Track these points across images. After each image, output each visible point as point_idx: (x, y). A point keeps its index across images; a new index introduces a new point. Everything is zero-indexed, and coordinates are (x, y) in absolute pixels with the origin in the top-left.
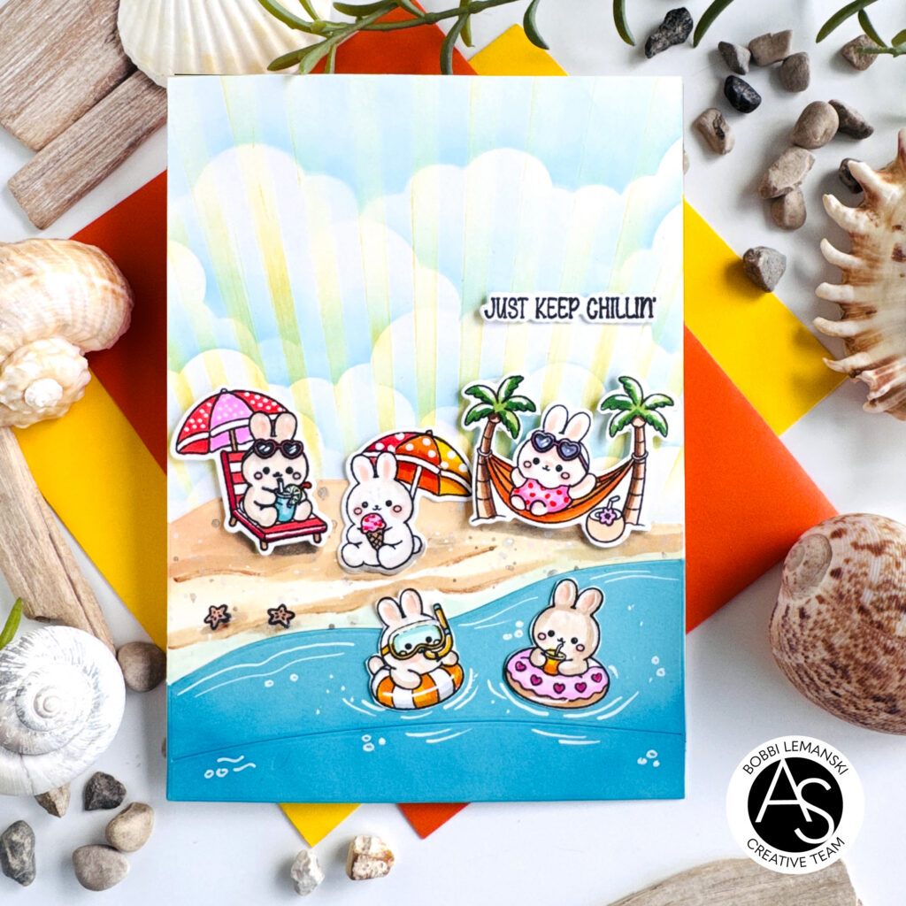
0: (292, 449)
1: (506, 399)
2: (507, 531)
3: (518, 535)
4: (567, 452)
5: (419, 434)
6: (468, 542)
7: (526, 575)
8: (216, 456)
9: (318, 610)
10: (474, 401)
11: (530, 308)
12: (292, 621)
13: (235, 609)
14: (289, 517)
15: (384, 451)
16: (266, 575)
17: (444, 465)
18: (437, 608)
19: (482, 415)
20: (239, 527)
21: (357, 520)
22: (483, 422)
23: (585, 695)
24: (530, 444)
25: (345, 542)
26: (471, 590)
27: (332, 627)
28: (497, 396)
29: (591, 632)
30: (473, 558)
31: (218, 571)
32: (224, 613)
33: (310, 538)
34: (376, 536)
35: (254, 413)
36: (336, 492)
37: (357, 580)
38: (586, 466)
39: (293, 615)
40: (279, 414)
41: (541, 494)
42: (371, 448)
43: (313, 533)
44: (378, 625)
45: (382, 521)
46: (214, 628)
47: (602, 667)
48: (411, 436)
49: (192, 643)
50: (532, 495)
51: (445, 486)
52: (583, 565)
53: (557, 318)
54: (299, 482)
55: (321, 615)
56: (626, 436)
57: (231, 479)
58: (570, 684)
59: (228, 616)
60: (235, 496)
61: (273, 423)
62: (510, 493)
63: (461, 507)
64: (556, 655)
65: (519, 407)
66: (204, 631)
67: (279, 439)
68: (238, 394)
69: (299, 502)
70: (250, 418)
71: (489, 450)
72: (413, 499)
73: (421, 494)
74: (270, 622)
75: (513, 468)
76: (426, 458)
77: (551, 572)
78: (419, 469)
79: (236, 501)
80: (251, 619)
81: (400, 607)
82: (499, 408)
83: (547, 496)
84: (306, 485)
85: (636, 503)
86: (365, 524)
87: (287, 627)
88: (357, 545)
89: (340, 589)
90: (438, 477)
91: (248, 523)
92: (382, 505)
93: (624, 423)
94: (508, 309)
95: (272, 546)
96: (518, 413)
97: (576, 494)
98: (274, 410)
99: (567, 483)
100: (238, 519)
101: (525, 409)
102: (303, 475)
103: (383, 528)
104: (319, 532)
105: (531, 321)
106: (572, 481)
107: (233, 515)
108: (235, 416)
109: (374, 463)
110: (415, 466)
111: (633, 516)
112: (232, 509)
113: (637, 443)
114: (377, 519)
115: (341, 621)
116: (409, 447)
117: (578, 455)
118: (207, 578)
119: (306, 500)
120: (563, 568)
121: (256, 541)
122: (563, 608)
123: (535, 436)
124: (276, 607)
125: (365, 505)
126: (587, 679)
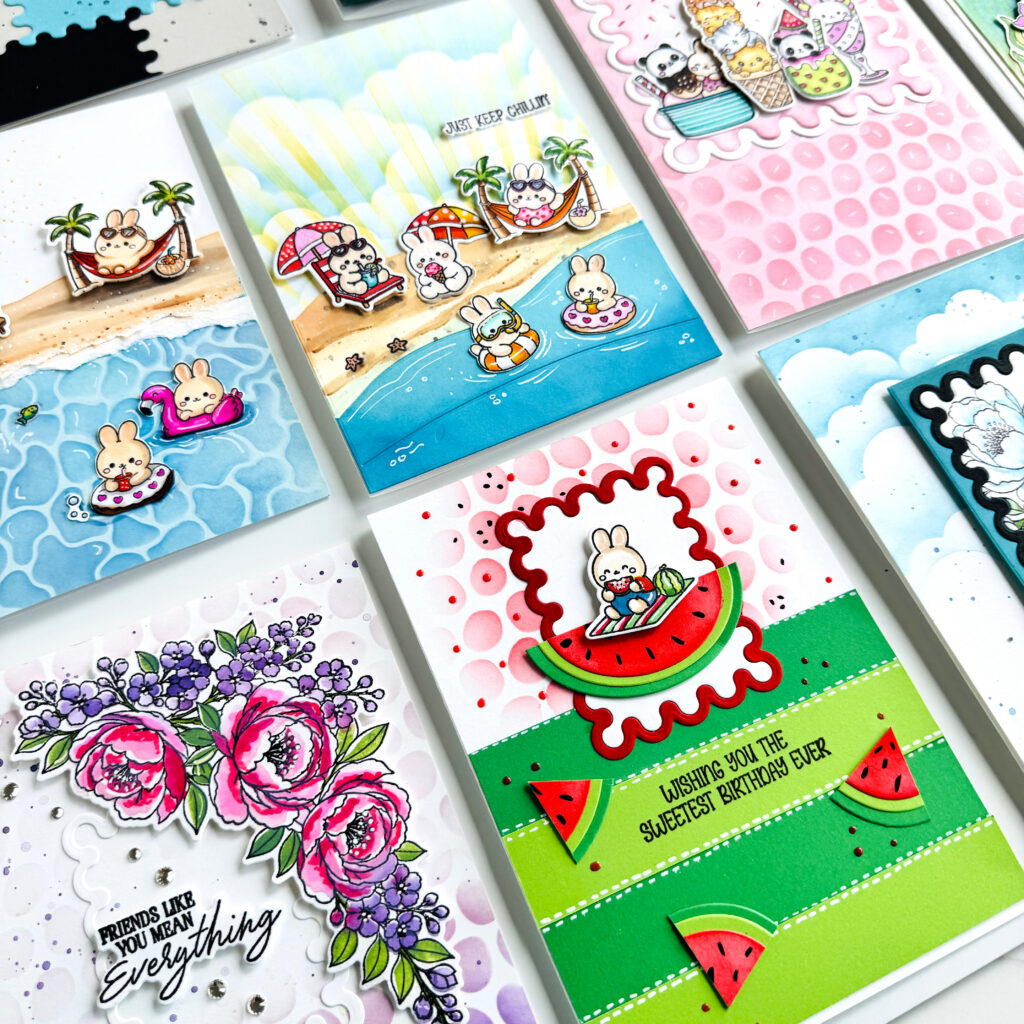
0: (358, 244)
1: (484, 171)
2: (522, 243)
3: (531, 242)
4: (537, 186)
5: (437, 209)
6: (500, 259)
7: (548, 263)
8: (309, 268)
9: (421, 333)
10: (464, 179)
11: (474, 123)
12: (407, 346)
13: (364, 353)
14: (375, 282)
15: (420, 225)
16: (376, 325)
17: (463, 221)
18: (500, 301)
19: (472, 184)
20: (344, 301)
21: (422, 271)
22: (476, 188)
23: (623, 316)
24: (511, 190)
25: (420, 286)
26: (518, 284)
27: (436, 339)
28: (477, 171)
29: (608, 281)
30: (509, 267)
31: (342, 336)
32: (358, 358)
33: (395, 289)
34: (439, 275)
35: (323, 234)
36: (399, 260)
37: (439, 305)
38: (553, 190)
39: (406, 342)
40: (340, 228)
41: (533, 214)
42: (411, 226)
43: (396, 285)
44: (466, 326)
45: (438, 266)
46: (354, 371)
47: (625, 297)
48: (433, 211)
49: (342, 386)
50: (528, 216)
51: (468, 232)
52: (581, 245)
53: (493, 123)
54: (373, 260)
55: (425, 335)
56: (569, 168)
57: (325, 277)
58: (610, 314)
59: (361, 360)
60: (333, 285)
61: (339, 235)
62: (513, 220)
63: (486, 241)
64: (591, 301)
65: (493, 172)
66: (348, 375)
67: (347, 241)
68: (308, 227)
69: (378, 272)
70: (322, 238)
71: (487, 201)
72: (452, 246)
73: (456, 242)
74: (392, 352)
75: (507, 206)
76: (449, 221)
77: (563, 257)
78: (448, 229)
79: (334, 287)
80: (378, 354)
81: (475, 309)
82: (482, 177)
83: (538, 213)
84: (377, 261)
85: (595, 199)
86: (428, 271)
87: (405, 350)
88: (429, 285)
89: (429, 315)
90: (463, 229)
91: (349, 296)
92: (434, 256)
93: (563, 161)
94: (460, 127)
95: (372, 303)
96: (495, 176)
97: (555, 206)
98: (336, 227)
99: (546, 202)
100: (340, 297)
101: (498, 172)
102: (373, 255)
103: (441, 270)
104: (400, 284)
105: (478, 129)
106: (549, 200)
107: (336, 296)
108: (311, 240)
109: (417, 234)
110: (445, 228)
111: (597, 206)
112: (334, 293)
113: (578, 168)
114: (435, 266)
115: (441, 333)
116: (435, 218)
117: (544, 185)
118: (335, 343)
119: (382, 268)
120: (569, 251)
121: (359, 304)
122: (581, 273)
123: (512, 185)
124: (392, 341)
125: (423, 260)
126: (619, 307)
